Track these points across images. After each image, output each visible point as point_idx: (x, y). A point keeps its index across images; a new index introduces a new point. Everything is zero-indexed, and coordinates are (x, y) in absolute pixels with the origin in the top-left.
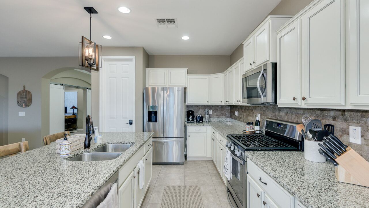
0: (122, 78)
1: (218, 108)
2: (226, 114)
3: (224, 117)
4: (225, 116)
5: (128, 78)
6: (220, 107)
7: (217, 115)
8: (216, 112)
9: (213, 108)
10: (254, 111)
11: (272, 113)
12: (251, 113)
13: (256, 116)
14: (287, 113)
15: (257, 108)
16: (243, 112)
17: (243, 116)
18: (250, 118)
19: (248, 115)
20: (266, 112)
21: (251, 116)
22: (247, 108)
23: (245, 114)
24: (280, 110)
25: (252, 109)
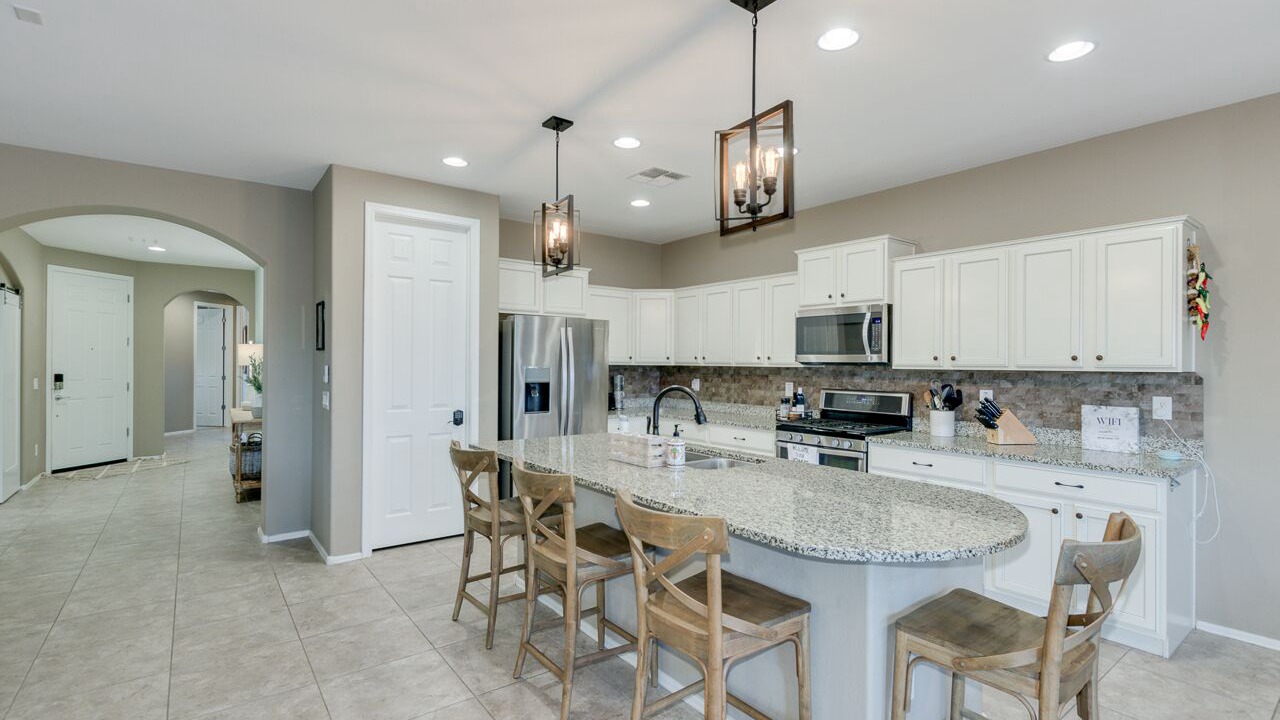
0: (432, 280)
1: (635, 374)
2: (651, 389)
3: (648, 394)
4: (650, 392)
5: (450, 282)
6: (640, 370)
7: (634, 392)
8: (631, 384)
9: (626, 374)
10: (771, 378)
11: (832, 380)
12: (762, 383)
13: (778, 388)
14: (872, 378)
15: (783, 372)
16: (724, 381)
17: (728, 389)
18: (758, 393)
19: (750, 387)
20: (814, 379)
21: (760, 388)
22: (744, 373)
23: (733, 386)
24: (853, 375)
25: (766, 373)
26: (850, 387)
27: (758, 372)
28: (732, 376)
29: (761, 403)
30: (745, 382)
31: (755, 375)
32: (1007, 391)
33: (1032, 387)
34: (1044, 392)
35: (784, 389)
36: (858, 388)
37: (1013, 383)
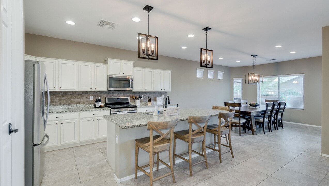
10: (83, 95)
11: (107, 95)
12: (79, 97)
13: (87, 98)
14: (119, 94)
15: (89, 93)
16: (57, 97)
17: (60, 100)
18: (77, 100)
19: (73, 98)
20: (101, 95)
21: (78, 98)
22: (68, 93)
23: (63, 98)
24: (113, 93)
25: (81, 93)
26: (112, 96)
27: (77, 93)
28: (62, 95)
29: (79, 103)
30: (70, 97)
31: (75, 94)
32: (145, 95)
33: (149, 94)
34: (150, 94)
35: (89, 98)
36: (115, 96)
37: (146, 94)
